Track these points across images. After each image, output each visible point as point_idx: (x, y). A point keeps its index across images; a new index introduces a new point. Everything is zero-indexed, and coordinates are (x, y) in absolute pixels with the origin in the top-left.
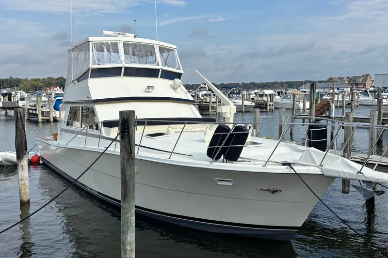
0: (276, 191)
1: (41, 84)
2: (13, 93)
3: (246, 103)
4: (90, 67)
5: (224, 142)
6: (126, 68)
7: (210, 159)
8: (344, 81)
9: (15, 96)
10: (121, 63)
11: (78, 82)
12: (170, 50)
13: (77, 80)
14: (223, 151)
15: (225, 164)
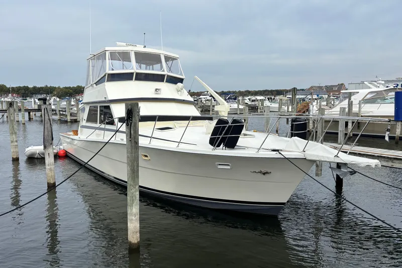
0: (267, 173)
1: (71, 91)
2: (48, 98)
3: (241, 107)
4: (107, 72)
5: (224, 132)
6: (137, 74)
7: (212, 147)
8: (323, 90)
9: (49, 101)
10: (133, 69)
11: (97, 85)
12: (173, 59)
13: (95, 83)
14: (223, 140)
15: (224, 151)
